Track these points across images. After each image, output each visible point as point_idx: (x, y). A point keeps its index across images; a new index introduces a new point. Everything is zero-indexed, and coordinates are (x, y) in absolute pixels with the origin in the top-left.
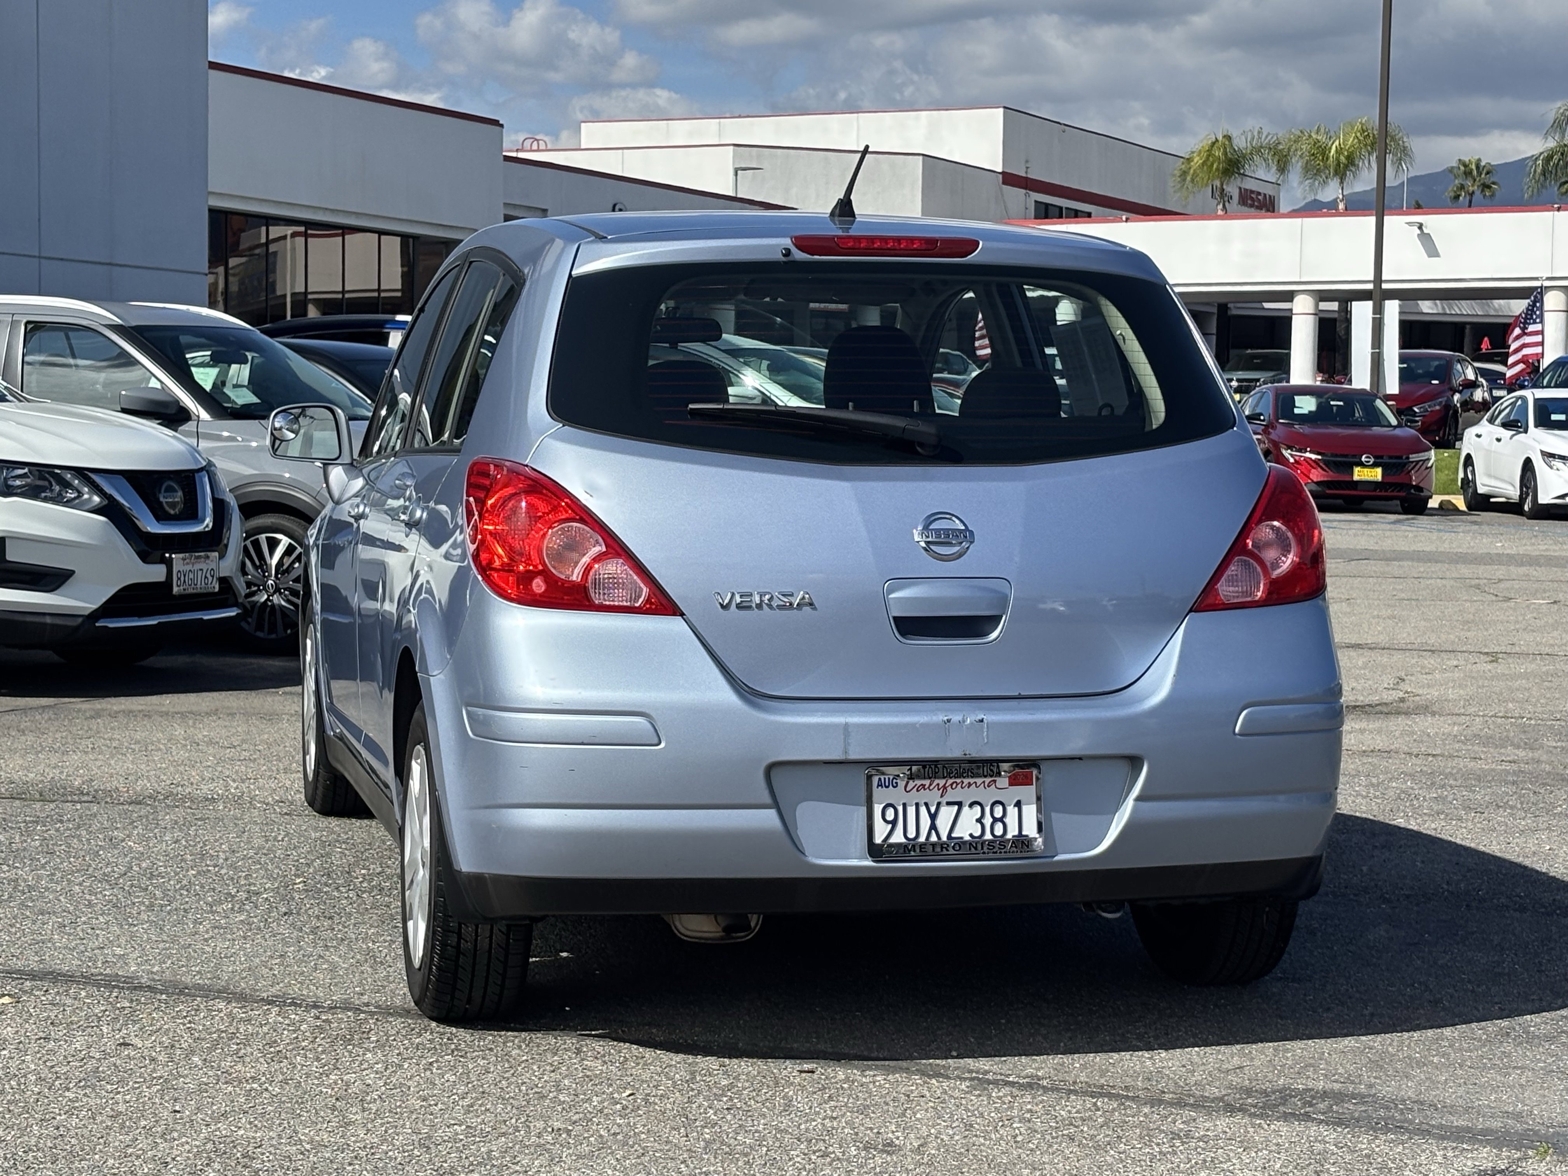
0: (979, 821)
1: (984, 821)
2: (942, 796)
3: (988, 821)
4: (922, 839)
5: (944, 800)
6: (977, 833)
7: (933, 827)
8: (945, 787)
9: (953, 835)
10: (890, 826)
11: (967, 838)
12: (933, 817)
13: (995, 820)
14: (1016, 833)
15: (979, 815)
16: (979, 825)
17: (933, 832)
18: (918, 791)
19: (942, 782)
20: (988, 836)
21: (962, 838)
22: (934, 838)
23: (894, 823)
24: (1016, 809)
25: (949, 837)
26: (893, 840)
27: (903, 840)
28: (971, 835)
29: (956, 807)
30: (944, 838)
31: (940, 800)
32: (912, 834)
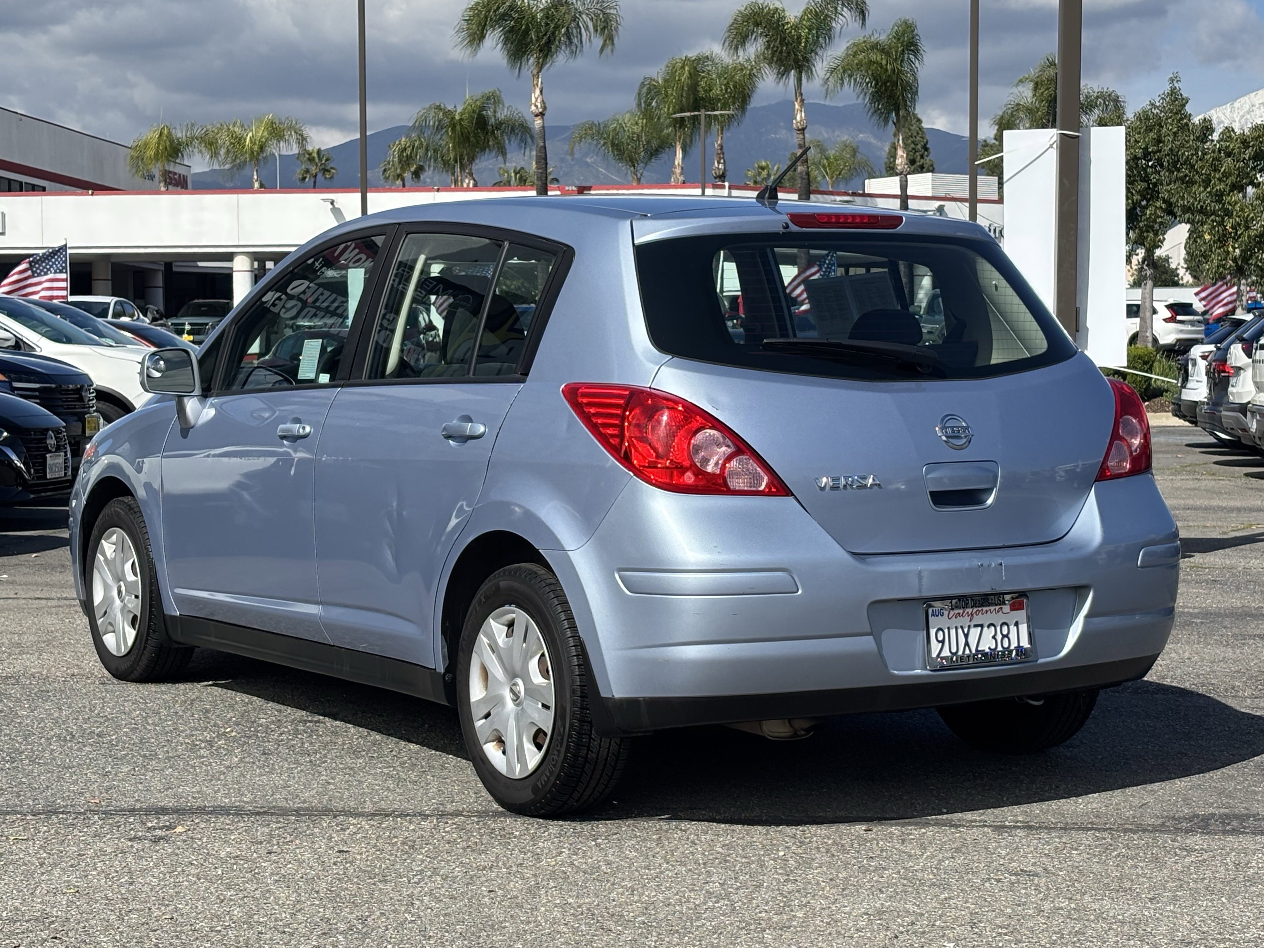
0: (994, 637)
1: (997, 637)
2: (970, 621)
3: (999, 637)
4: (960, 653)
5: (972, 624)
6: (993, 647)
7: (967, 644)
8: (972, 614)
9: (979, 649)
10: (941, 644)
11: (987, 650)
12: (966, 636)
13: (1004, 636)
14: (1016, 645)
15: (993, 633)
16: (994, 641)
17: (967, 648)
18: (956, 618)
19: (970, 610)
20: (1000, 648)
21: (984, 650)
22: (967, 652)
23: (943, 642)
24: (1015, 628)
25: (977, 650)
26: (943, 654)
27: (949, 654)
28: (989, 648)
29: (979, 629)
30: (974, 651)
31: (969, 623)
32: (954, 650)
